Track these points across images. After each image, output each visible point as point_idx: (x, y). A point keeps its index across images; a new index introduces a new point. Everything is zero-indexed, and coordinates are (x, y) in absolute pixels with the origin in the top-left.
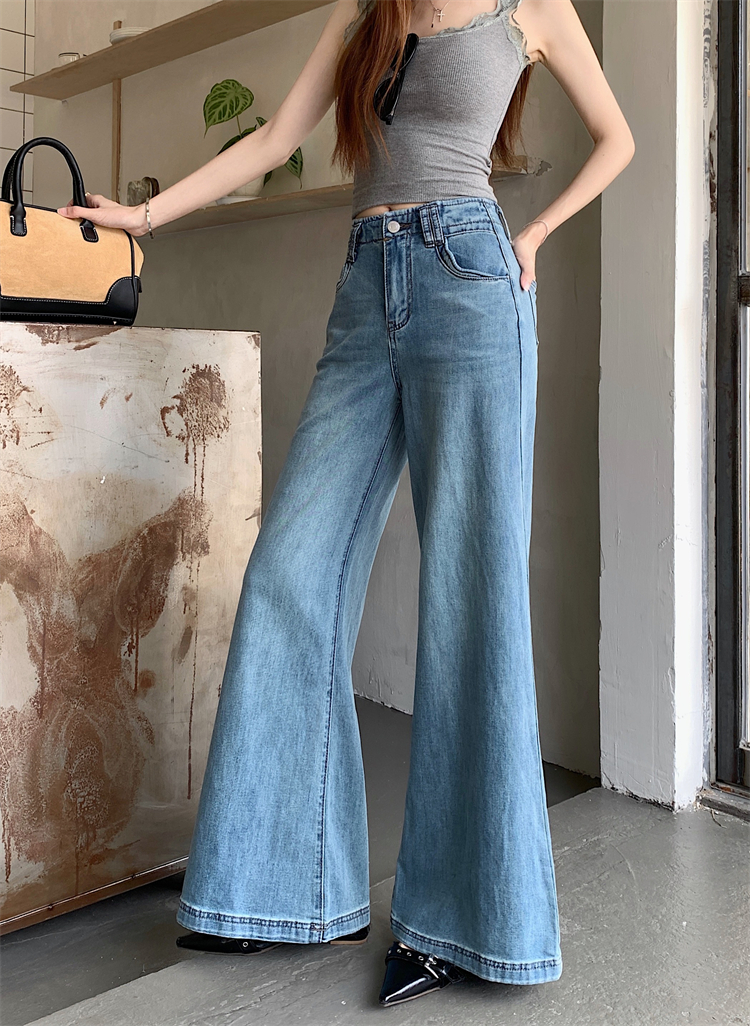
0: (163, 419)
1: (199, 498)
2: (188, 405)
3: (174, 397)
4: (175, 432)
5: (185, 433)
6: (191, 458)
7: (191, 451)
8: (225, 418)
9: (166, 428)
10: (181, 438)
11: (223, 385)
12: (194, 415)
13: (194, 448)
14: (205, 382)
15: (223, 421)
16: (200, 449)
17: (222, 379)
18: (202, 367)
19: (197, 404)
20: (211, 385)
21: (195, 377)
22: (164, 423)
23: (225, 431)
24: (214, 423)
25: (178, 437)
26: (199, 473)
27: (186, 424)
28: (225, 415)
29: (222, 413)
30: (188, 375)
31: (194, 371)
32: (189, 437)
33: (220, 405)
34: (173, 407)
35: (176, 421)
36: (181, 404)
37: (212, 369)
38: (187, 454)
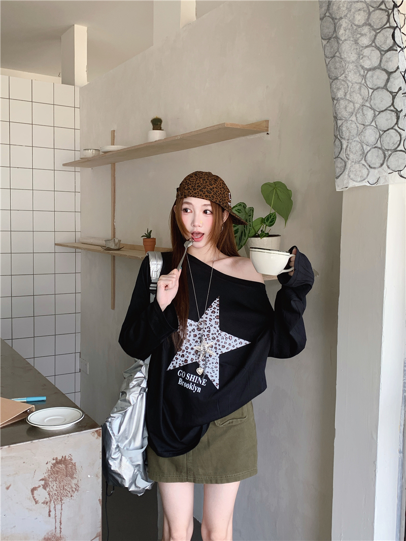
0: (33, 494)
1: (58, 535)
2: (50, 483)
3: (40, 480)
4: (41, 500)
5: (48, 499)
6: (52, 513)
7: (52, 509)
8: (76, 485)
9: (35, 500)
10: (46, 503)
11: (75, 465)
12: (55, 488)
13: (55, 507)
14: (62, 466)
15: (74, 486)
16: (58, 507)
17: (73, 462)
18: (59, 458)
19: (56, 480)
20: (66, 467)
21: (54, 465)
22: (33, 497)
23: (76, 492)
24: (68, 489)
25: (44, 503)
26: (58, 521)
27: (49, 494)
28: (76, 482)
29: (74, 481)
30: (50, 465)
31: (54, 461)
32: (51, 501)
33: (72, 478)
34: (40, 486)
35: (42, 494)
36: (45, 483)
37: (67, 458)
38: (50, 511)
